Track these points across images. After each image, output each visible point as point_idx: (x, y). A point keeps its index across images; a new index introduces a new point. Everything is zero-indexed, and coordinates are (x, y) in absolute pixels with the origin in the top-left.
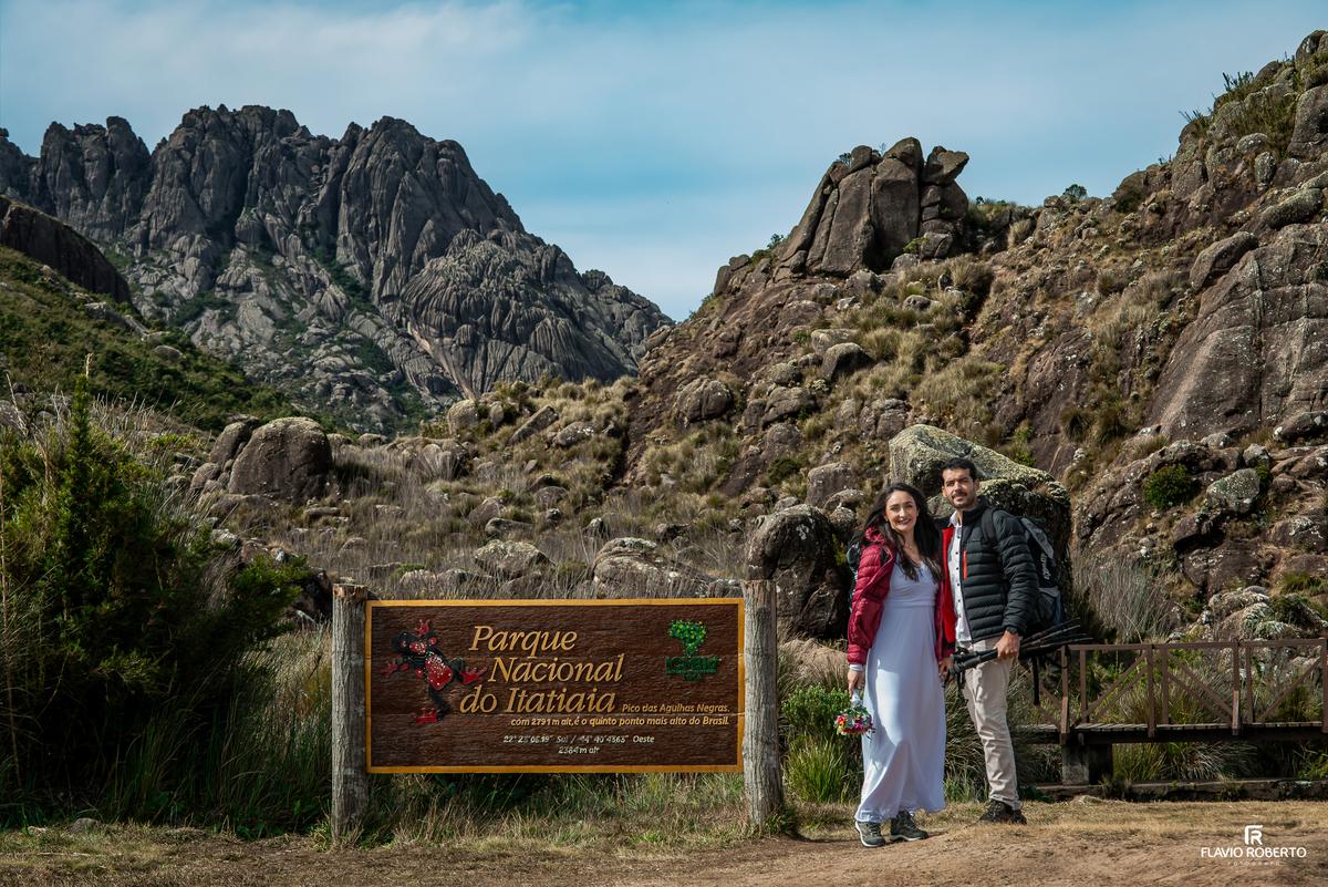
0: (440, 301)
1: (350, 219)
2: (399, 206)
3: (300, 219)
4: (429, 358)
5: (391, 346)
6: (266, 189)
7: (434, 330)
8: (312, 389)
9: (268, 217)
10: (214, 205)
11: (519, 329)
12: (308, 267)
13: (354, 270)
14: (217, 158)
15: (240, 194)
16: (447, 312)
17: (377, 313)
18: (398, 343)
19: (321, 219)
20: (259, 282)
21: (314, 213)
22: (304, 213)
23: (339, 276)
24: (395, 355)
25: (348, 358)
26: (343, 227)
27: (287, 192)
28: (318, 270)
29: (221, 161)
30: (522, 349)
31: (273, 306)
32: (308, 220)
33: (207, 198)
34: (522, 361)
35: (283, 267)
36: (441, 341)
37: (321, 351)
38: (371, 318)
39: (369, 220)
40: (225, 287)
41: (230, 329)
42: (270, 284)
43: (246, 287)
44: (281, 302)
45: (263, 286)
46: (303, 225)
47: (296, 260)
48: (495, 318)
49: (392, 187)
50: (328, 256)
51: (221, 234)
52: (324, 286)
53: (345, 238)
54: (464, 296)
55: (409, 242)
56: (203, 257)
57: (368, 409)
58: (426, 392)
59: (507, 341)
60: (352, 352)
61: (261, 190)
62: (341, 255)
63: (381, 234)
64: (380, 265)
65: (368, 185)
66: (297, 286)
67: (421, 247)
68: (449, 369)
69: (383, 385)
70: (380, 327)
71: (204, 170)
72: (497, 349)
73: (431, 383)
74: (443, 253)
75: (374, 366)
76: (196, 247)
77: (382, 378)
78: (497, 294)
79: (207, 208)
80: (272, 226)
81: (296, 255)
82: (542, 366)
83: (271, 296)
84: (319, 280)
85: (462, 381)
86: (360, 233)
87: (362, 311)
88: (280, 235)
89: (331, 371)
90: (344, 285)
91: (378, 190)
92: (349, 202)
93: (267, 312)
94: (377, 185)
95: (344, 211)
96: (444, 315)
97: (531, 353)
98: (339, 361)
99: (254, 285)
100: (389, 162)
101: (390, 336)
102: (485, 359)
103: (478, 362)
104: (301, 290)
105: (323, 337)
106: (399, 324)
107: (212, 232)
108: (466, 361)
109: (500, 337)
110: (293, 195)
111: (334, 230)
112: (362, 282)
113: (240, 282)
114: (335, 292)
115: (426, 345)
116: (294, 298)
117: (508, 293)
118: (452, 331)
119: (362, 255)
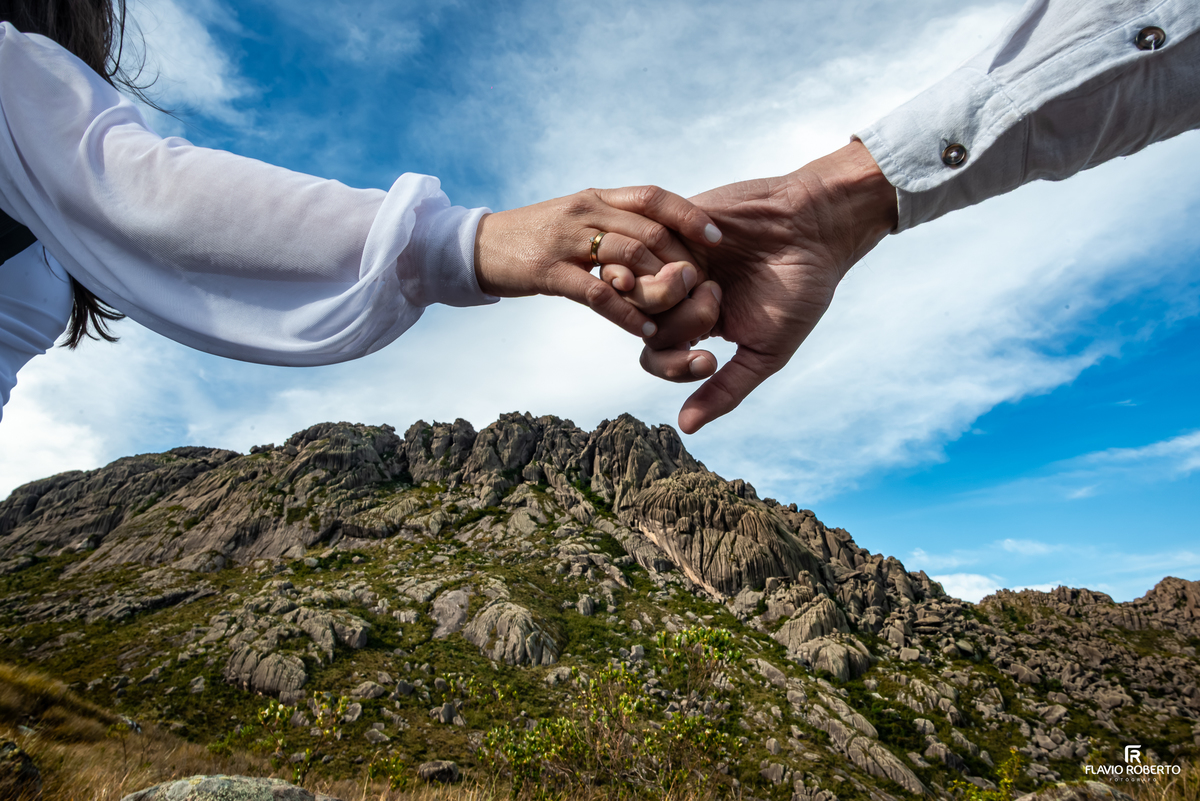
0: (662, 502)
1: (601, 465)
2: (634, 453)
3: (568, 466)
4: (655, 546)
5: (625, 538)
6: (548, 451)
7: (658, 523)
8: (554, 568)
9: (546, 465)
10: (511, 459)
11: (728, 519)
12: (569, 491)
13: (604, 494)
14: (516, 433)
15: (532, 453)
16: (669, 508)
17: (616, 518)
18: (631, 536)
19: (582, 466)
20: (532, 500)
21: (578, 462)
22: (572, 462)
23: (590, 496)
24: (628, 545)
25: (589, 546)
26: (597, 470)
27: (561, 452)
28: (576, 493)
29: (519, 436)
30: (732, 534)
31: (540, 516)
32: (574, 465)
33: (506, 454)
34: (733, 543)
35: (553, 493)
36: (665, 531)
37: (568, 541)
38: (612, 521)
39: (614, 464)
40: (507, 504)
41: (500, 527)
42: (540, 502)
43: (523, 503)
44: (546, 513)
45: (535, 503)
46: (569, 469)
47: (561, 488)
48: (707, 512)
49: (629, 444)
50: (584, 486)
51: (513, 475)
52: (579, 502)
53: (597, 476)
54: (681, 498)
55: (641, 473)
56: (496, 487)
57: (601, 584)
58: (653, 572)
59: (718, 529)
60: (593, 542)
61: (544, 452)
62: (594, 486)
63: (622, 470)
64: (619, 489)
65: (613, 444)
66: (559, 504)
67: (649, 476)
68: (673, 555)
69: (616, 565)
70: (617, 526)
71: (506, 439)
72: (712, 536)
73: (657, 565)
74: (667, 477)
75: (610, 552)
76: (492, 480)
77: (617, 560)
78: (707, 496)
79: (505, 461)
80: (548, 469)
81: (562, 484)
82: (751, 546)
83: (539, 509)
84: (576, 499)
85: (683, 562)
86: (608, 473)
87: (605, 517)
88: (552, 473)
89: (573, 554)
90: (593, 501)
91: (619, 445)
92: (601, 454)
93: (534, 518)
94: (619, 442)
95: (597, 458)
96: (666, 510)
97: (740, 537)
98: (581, 547)
99: (528, 503)
100: (627, 431)
101: (625, 532)
102: (702, 542)
103: (696, 545)
104: (562, 506)
105: (571, 532)
106: (633, 524)
107: (508, 474)
108: (686, 545)
109: (712, 526)
110: (565, 454)
111: (591, 472)
112: (607, 500)
113: (518, 500)
114: (588, 505)
115: (652, 537)
116: (556, 511)
117: (715, 496)
118: (673, 522)
119: (610, 486)
